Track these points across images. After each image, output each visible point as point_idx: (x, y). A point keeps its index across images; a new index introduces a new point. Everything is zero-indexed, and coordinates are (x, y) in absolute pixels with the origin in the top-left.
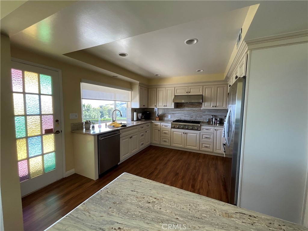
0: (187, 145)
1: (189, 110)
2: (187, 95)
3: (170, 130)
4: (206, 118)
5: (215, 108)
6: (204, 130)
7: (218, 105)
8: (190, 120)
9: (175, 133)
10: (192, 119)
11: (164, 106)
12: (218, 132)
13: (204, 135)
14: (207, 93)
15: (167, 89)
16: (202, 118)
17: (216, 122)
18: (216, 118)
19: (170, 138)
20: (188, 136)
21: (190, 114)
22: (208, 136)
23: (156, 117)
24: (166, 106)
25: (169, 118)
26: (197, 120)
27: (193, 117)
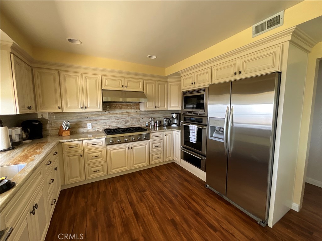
0: (133, 165)
1: (122, 113)
2: (124, 90)
3: (104, 149)
4: (144, 122)
5: (157, 109)
6: (154, 137)
7: (160, 106)
8: (125, 127)
9: (114, 152)
10: (127, 124)
11: (82, 108)
12: (167, 136)
13: (153, 145)
14: (148, 90)
15: (84, 75)
16: (139, 123)
17: (155, 126)
18: (155, 121)
19: (105, 163)
20: (134, 150)
21: (124, 119)
22: (158, 144)
23: (64, 131)
24: (86, 108)
25: (88, 128)
26: (134, 125)
27: (128, 123)
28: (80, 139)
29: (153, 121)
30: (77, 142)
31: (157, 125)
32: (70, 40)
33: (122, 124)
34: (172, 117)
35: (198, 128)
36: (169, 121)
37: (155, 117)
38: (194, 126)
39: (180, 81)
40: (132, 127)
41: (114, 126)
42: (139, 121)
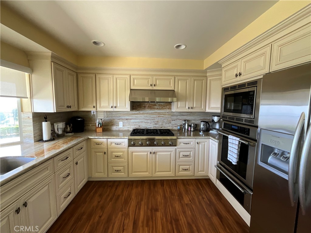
0: (156, 172)
1: (152, 114)
2: (152, 89)
3: (126, 150)
4: (176, 124)
5: (191, 110)
6: (182, 144)
7: (194, 106)
8: (155, 128)
9: (135, 155)
10: (157, 126)
11: (112, 107)
12: (200, 145)
13: (181, 153)
14: (180, 88)
15: (115, 76)
16: (170, 125)
17: (189, 130)
18: (190, 124)
19: (126, 164)
20: (157, 156)
21: (154, 119)
22: (188, 153)
23: (97, 128)
24: (115, 107)
25: (120, 126)
26: (165, 127)
27: (158, 124)
28: (104, 137)
29: (187, 124)
30: (102, 139)
31: (191, 129)
32: (95, 43)
33: (151, 125)
34: (213, 121)
35: (242, 143)
36: (208, 125)
37: (190, 119)
38: (234, 138)
39: (221, 75)
40: (162, 128)
41: (144, 126)
42: (171, 122)
